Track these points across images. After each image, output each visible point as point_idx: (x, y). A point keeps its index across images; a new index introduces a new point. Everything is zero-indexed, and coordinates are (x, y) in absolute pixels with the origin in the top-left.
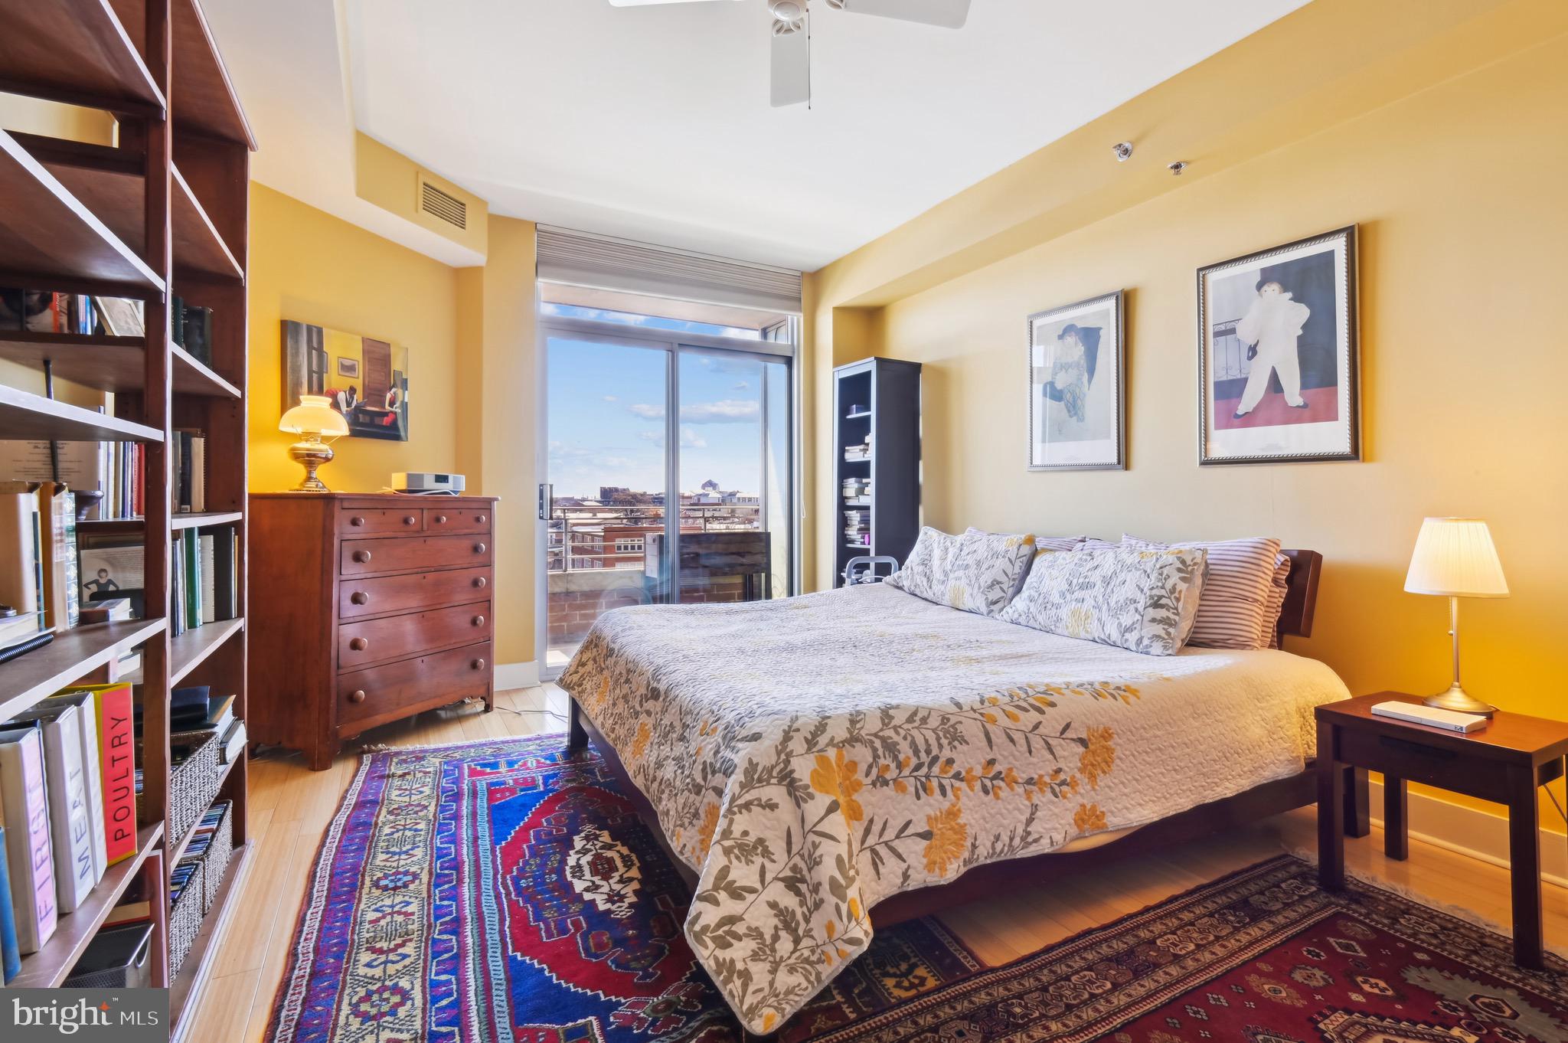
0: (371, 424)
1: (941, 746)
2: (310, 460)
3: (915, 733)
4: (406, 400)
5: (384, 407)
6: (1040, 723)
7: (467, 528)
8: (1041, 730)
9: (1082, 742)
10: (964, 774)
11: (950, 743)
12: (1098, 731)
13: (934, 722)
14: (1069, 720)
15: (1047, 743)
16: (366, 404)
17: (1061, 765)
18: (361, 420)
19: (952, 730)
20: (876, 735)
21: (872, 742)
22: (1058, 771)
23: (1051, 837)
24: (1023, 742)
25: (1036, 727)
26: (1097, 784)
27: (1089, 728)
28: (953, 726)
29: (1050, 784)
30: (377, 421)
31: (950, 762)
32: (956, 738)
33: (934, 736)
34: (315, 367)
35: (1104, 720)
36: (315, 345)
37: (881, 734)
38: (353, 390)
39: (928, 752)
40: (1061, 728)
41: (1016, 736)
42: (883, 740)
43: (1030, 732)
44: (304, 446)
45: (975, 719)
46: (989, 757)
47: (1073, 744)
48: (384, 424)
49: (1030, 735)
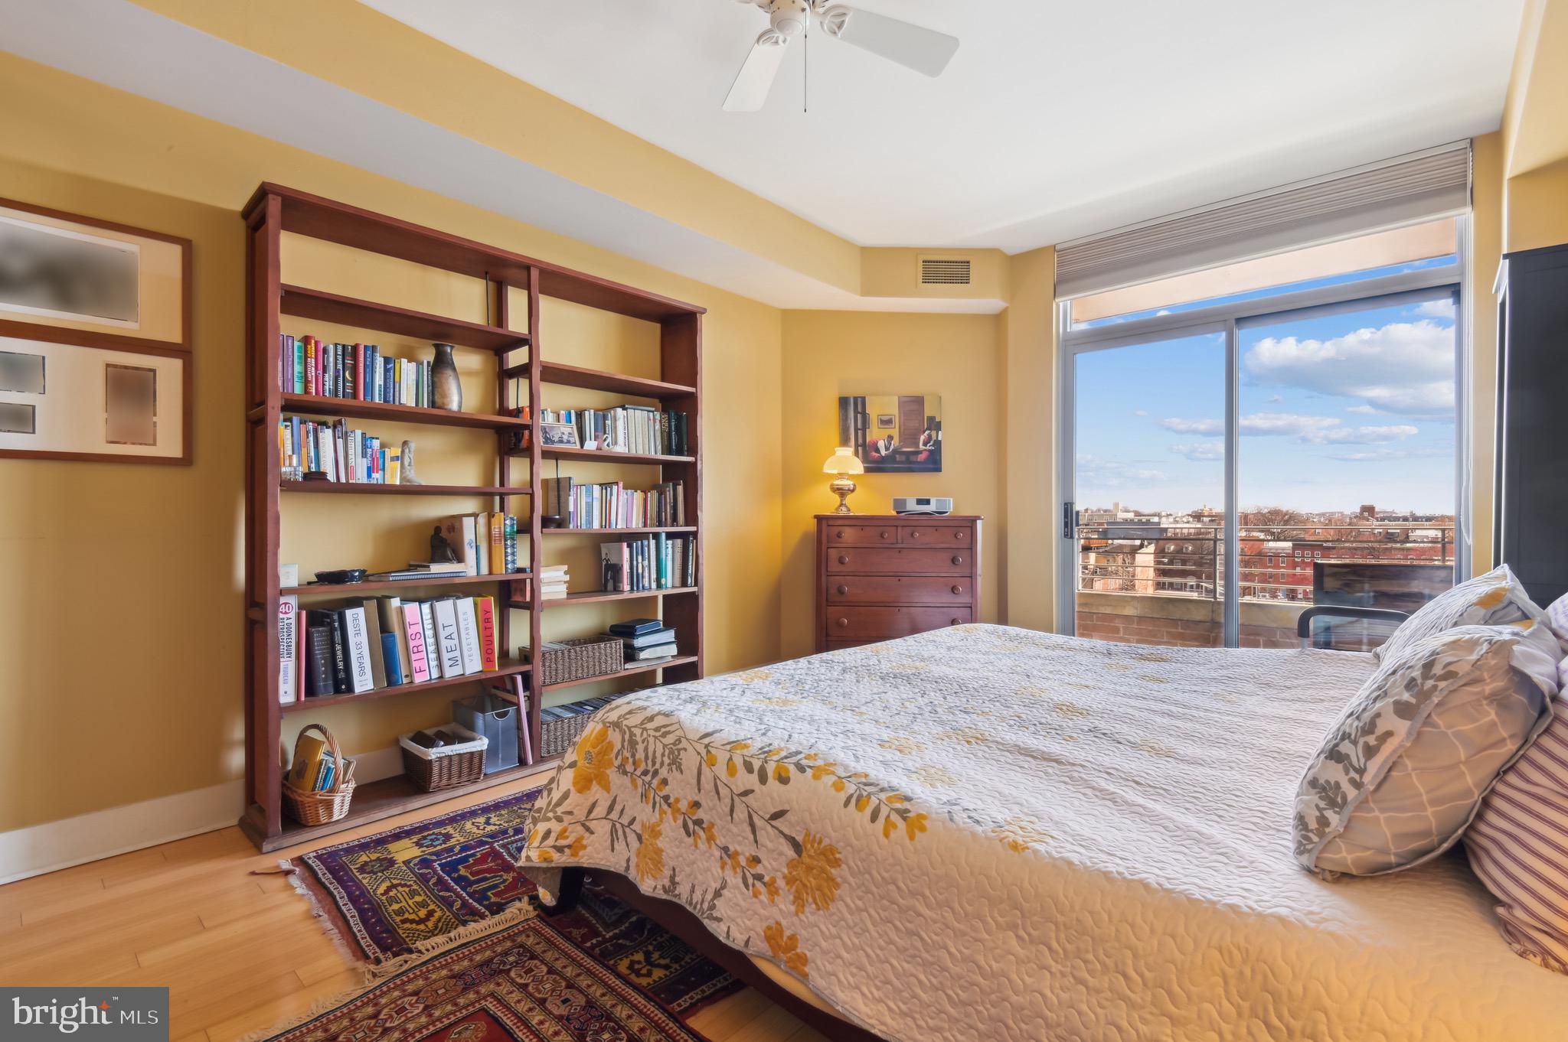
0: (908, 461)
1: (662, 764)
2: (842, 492)
3: (651, 740)
4: (939, 439)
5: (918, 446)
6: (752, 791)
7: (942, 543)
8: (750, 799)
9: (797, 846)
10: (672, 800)
11: (669, 765)
12: (820, 843)
13: (670, 739)
14: (786, 807)
15: (750, 817)
16: (902, 447)
17: (761, 855)
18: (898, 459)
19: (676, 753)
20: (629, 728)
21: (625, 733)
22: (756, 860)
23: (729, 927)
24: (728, 801)
25: (746, 793)
26: (803, 913)
27: (808, 834)
28: (679, 750)
29: (743, 867)
30: (913, 458)
31: (665, 782)
32: (676, 763)
33: (662, 750)
34: (860, 426)
35: (833, 834)
36: (860, 410)
37: (632, 729)
38: (890, 438)
39: (654, 764)
40: (773, 811)
41: (723, 791)
42: (632, 734)
43: (739, 795)
44: (838, 482)
45: (699, 753)
46: (696, 798)
47: (782, 840)
48: (919, 460)
49: (736, 798)
